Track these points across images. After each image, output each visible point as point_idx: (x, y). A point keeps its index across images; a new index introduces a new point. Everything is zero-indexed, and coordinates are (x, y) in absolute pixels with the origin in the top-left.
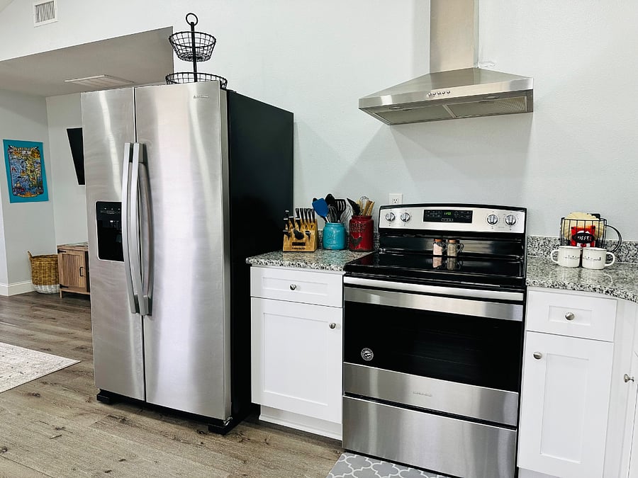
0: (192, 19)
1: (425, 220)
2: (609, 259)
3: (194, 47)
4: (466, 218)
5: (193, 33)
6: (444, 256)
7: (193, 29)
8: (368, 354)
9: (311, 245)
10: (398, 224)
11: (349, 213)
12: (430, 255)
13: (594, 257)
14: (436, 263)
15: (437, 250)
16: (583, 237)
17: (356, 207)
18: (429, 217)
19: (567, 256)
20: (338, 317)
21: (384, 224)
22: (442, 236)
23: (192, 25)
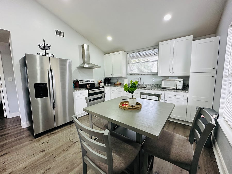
4: (89, 81)
5: (44, 44)
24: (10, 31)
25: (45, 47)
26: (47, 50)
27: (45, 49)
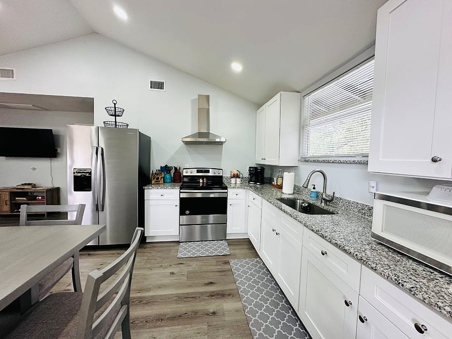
0: (115, 102)
1: (197, 172)
2: (242, 181)
3: (115, 111)
4: (208, 172)
5: (115, 108)
6: (203, 183)
7: (115, 106)
8: (188, 212)
9: (162, 182)
10: (189, 174)
11: (173, 171)
12: (199, 182)
13: (238, 180)
14: (201, 185)
15: (201, 181)
16: (236, 176)
17: (176, 168)
18: (198, 172)
19: (233, 180)
20: (178, 203)
21: (185, 174)
22: (203, 177)
23: (115, 104)
24: (93, 98)
25: (115, 113)
26: (118, 116)
27: (115, 115)
